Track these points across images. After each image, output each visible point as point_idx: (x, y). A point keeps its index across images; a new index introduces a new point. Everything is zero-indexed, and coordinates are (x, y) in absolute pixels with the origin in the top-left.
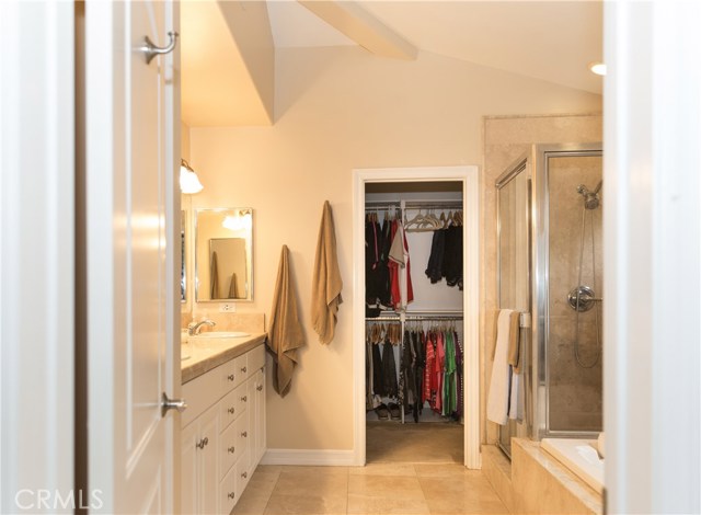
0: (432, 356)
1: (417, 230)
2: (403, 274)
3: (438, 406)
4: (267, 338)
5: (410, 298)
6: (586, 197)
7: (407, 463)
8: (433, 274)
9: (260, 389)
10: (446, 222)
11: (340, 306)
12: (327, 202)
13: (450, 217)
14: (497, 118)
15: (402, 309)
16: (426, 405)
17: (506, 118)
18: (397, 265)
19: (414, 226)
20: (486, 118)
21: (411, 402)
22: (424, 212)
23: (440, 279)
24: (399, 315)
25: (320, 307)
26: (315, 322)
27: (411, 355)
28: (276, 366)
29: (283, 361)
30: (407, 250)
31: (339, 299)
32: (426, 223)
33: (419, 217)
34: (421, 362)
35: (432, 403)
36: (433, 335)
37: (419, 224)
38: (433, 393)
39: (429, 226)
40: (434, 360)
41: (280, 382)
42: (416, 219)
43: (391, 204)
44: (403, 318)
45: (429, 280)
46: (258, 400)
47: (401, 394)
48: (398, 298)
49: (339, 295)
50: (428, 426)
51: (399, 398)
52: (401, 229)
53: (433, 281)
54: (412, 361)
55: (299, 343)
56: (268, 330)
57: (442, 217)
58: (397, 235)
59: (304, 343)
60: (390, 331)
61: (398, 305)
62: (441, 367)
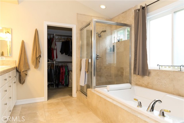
0: (62, 71)
1: (58, 41)
2: (55, 51)
3: (63, 83)
4: (17, 67)
5: (57, 57)
6: (98, 35)
7: (59, 98)
8: (62, 52)
9: (15, 83)
10: (65, 40)
11: (40, 58)
12: (36, 29)
13: (66, 39)
14: (80, 14)
15: (54, 60)
16: (60, 83)
17: (82, 15)
18: (53, 49)
19: (57, 40)
20: (78, 14)
21: (57, 83)
22: (60, 37)
23: (64, 53)
24: (53, 62)
25: (34, 58)
26: (33, 63)
27: (57, 71)
28: (20, 76)
29: (22, 74)
30: (56, 45)
31: (40, 56)
32: (60, 40)
33: (58, 38)
34: (59, 73)
35: (62, 83)
36: (62, 66)
37: (58, 40)
38: (62, 80)
39: (61, 40)
40: (62, 72)
41: (21, 81)
42: (58, 39)
43: (52, 34)
44: (55, 62)
45: (61, 53)
46: (14, 86)
47: (54, 81)
48: (54, 57)
49: (40, 55)
50: (61, 88)
51: (54, 82)
52: (54, 40)
53: (62, 54)
54: (57, 73)
55: (28, 69)
56: (17, 65)
57: (64, 38)
58: (53, 42)
59: (29, 69)
60: (51, 65)
61: (54, 59)
62: (64, 74)
